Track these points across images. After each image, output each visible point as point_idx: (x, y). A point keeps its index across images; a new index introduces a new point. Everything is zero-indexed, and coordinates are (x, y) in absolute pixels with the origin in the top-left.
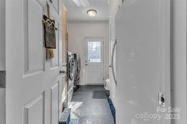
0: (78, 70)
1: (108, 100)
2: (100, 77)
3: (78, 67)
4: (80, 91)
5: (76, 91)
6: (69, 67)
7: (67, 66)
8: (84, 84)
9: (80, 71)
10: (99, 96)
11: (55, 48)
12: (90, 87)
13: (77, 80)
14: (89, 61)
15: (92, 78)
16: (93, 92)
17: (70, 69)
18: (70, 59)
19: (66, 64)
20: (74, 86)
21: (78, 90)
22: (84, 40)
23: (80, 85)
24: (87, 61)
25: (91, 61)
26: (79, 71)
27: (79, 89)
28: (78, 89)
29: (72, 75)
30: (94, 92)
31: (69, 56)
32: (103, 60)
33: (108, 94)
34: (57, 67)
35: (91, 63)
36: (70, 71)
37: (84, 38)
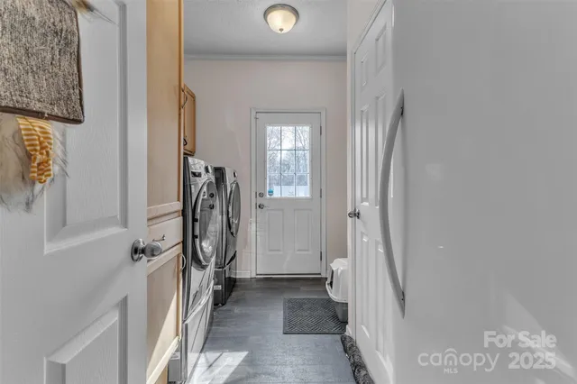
0: (230, 228)
1: (343, 342)
2: (308, 250)
3: (230, 215)
4: (237, 302)
5: (223, 305)
6: (195, 220)
7: (184, 213)
8: (254, 275)
9: (237, 231)
10: (307, 325)
11: (78, 121)
12: (273, 284)
13: (227, 262)
14: (271, 192)
15: (281, 253)
16: (284, 304)
17: (197, 224)
18: (196, 185)
19: (178, 206)
20: (216, 284)
21: (229, 300)
22: (253, 120)
23: (238, 277)
24: (261, 195)
25: (276, 195)
26: (234, 230)
27: (233, 294)
28: (230, 295)
29: (207, 246)
30: (289, 308)
31: (194, 174)
32: (318, 192)
33: (340, 317)
34: (116, 230)
35: (276, 199)
36: (197, 232)
37: (253, 113)
